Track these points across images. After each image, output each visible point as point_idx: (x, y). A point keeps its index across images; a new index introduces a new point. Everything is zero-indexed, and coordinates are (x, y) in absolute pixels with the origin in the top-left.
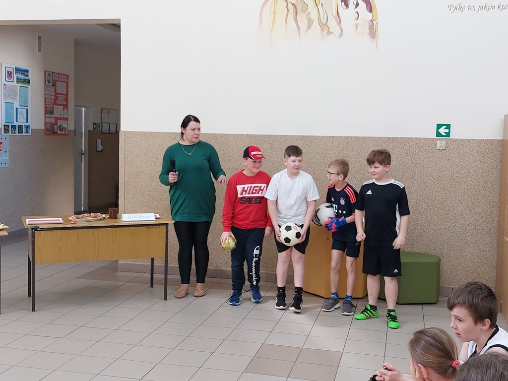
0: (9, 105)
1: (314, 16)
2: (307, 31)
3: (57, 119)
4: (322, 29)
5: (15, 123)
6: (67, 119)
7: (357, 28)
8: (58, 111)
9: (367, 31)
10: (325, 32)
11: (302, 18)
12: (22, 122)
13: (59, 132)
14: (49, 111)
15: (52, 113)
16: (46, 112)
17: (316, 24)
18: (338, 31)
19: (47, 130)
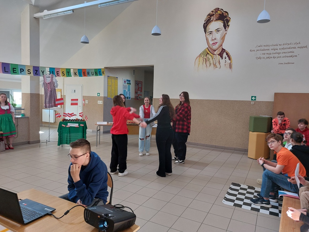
0: (124, 91)
1: (212, 62)
2: (209, 67)
3: (138, 95)
4: (214, 66)
5: (126, 96)
6: (141, 95)
7: (225, 65)
8: (139, 92)
9: (229, 66)
10: (215, 67)
11: (208, 63)
12: (128, 96)
13: (139, 99)
14: (136, 93)
15: (137, 93)
16: (135, 93)
17: (212, 64)
18: (219, 67)
19: (136, 98)
